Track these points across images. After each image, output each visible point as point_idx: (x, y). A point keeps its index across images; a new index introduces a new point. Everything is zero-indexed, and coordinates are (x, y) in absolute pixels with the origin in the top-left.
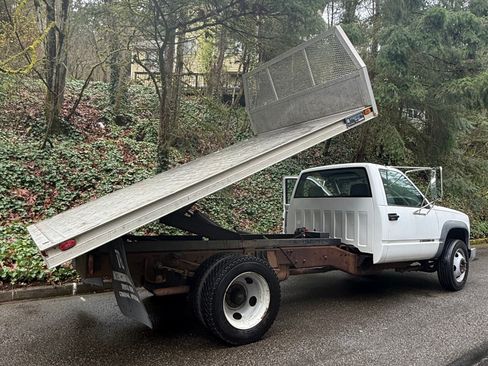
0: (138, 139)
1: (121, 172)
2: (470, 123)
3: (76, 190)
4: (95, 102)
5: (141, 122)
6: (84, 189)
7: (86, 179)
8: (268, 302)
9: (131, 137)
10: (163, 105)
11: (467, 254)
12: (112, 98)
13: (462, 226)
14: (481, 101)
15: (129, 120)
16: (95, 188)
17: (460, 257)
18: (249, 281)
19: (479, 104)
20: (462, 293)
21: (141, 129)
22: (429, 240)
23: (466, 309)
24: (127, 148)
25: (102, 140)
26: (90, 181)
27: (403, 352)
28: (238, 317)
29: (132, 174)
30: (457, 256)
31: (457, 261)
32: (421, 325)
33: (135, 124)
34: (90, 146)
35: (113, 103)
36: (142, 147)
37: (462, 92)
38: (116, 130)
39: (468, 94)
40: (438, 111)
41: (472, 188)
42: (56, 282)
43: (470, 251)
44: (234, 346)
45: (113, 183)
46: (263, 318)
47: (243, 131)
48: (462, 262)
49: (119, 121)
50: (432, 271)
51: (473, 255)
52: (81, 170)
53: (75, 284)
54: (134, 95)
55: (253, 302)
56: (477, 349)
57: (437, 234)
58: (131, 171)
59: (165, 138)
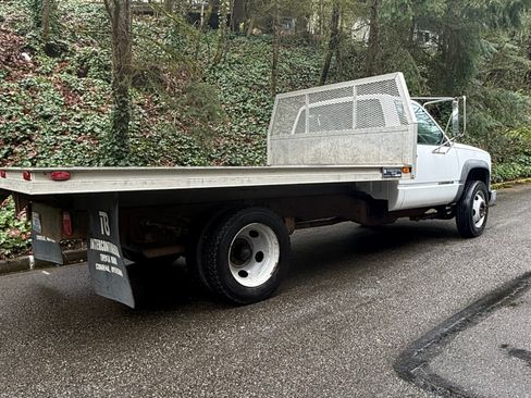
0: (80, 75)
1: (64, 119)
2: (492, 45)
3: (6, 143)
4: (12, 24)
5: (80, 51)
6: (17, 142)
7: (18, 129)
8: (277, 256)
9: (70, 72)
10: (116, 26)
11: (487, 196)
12: (36, 18)
13: (483, 165)
14: (507, 17)
15: (64, 49)
16: (31, 141)
17: (481, 200)
18: (254, 234)
19: (504, 21)
20: (481, 238)
21: (82, 61)
22: (448, 183)
23: (486, 253)
24: (67, 88)
25: (30, 77)
26: (24, 132)
27: (425, 298)
28: (244, 274)
29: (79, 120)
30: (477, 199)
31: (477, 205)
32: (441, 271)
33: (72, 54)
34: (16, 85)
35: (39, 25)
36: (87, 85)
37: (485, 6)
38: (48, 63)
39: (493, 9)
40: (457, 31)
41: (493, 123)
42: (8, 256)
43: (490, 194)
44: (244, 305)
45: (56, 133)
46: (273, 274)
47: (217, 61)
48: (482, 206)
49: (51, 51)
50: (450, 217)
51: (494, 197)
52: (10, 118)
53: (31, 258)
54: (65, 14)
55: (260, 257)
56: (499, 289)
57: (457, 175)
58: (77, 116)
59: (122, 70)
